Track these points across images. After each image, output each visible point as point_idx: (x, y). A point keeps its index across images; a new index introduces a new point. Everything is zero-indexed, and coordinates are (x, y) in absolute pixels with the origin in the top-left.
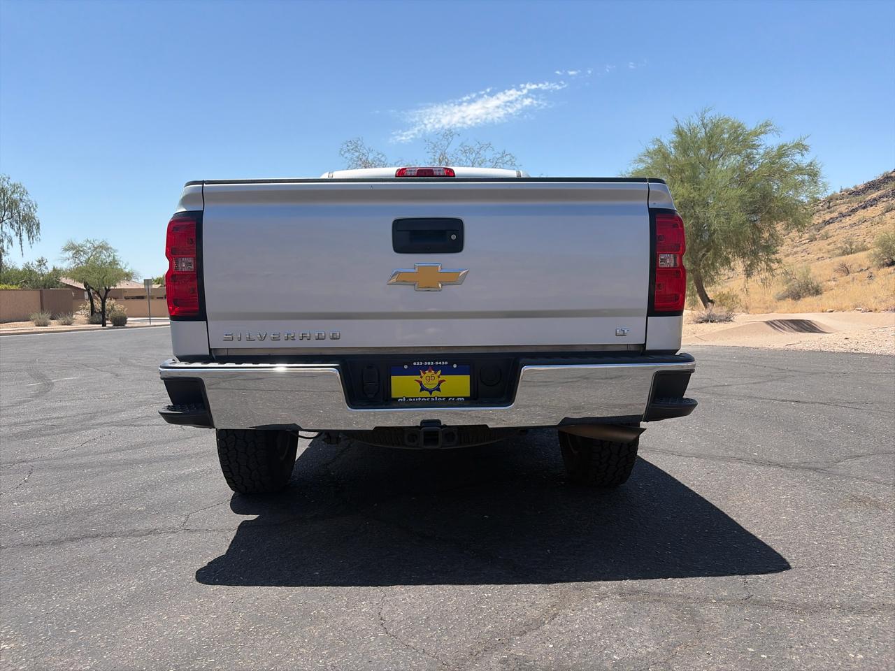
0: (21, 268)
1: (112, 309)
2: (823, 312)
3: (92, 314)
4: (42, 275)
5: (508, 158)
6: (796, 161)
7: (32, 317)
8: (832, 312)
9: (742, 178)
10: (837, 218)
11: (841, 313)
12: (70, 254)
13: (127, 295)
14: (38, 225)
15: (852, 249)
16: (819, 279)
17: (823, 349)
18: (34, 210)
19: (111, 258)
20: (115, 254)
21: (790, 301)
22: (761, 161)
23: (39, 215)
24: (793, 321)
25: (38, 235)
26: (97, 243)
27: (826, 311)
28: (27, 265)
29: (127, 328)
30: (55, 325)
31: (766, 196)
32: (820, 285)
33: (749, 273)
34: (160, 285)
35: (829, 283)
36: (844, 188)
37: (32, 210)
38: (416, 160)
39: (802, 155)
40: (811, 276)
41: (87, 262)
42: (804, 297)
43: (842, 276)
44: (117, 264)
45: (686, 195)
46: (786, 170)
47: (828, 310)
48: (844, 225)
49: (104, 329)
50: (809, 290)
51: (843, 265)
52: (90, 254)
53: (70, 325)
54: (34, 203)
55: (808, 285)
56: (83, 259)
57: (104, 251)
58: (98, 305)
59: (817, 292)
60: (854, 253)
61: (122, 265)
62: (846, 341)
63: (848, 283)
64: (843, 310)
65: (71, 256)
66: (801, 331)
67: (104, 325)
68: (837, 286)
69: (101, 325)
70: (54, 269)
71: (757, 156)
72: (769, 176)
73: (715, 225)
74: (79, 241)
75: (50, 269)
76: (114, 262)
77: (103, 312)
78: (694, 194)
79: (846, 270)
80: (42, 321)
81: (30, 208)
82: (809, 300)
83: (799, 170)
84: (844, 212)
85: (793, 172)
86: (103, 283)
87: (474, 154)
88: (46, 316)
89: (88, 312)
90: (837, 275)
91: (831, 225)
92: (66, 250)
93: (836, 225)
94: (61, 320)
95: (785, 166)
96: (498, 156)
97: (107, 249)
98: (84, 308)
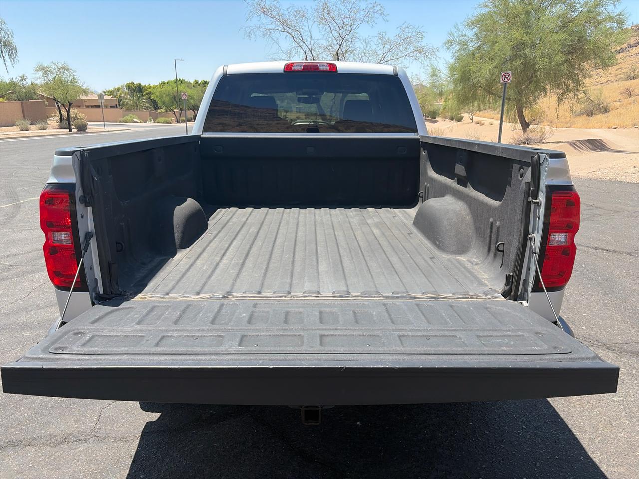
0: (8, 82)
1: (76, 116)
2: (609, 128)
3: (61, 121)
4: (24, 87)
5: (378, 8)
6: (608, 11)
7: (18, 123)
8: (616, 128)
9: (565, 24)
10: (626, 48)
11: (622, 129)
12: (41, 73)
13: (88, 104)
14: (16, 49)
15: (634, 75)
16: (608, 100)
17: (618, 179)
18: (12, 36)
19: (72, 78)
20: (75, 74)
21: (584, 117)
22: (580, 9)
23: (16, 42)
24: (589, 141)
25: (17, 58)
26: (60, 66)
27: (611, 128)
28: (12, 80)
29: (87, 133)
30: (35, 130)
31: (582, 40)
32: (609, 105)
33: (560, 100)
34: (112, 96)
35: (615, 103)
36: (634, 24)
37: (10, 36)
38: (304, 6)
39: (614, 6)
40: (602, 97)
41: (54, 81)
42: (595, 114)
43: (625, 98)
44: (77, 82)
45: (519, 38)
46: (599, 18)
47: (614, 127)
48: (630, 54)
49: (70, 134)
50: (600, 109)
51: (628, 90)
52: (56, 74)
53: (45, 129)
54: (11, 31)
55: (599, 105)
56: (51, 78)
57: (66, 71)
58: (65, 113)
59: (606, 110)
60: (636, 78)
61: (80, 83)
62: (634, 170)
63: (629, 104)
64: (623, 127)
65: (42, 75)
66: (594, 150)
67: (70, 131)
68: (620, 106)
69: (68, 130)
70: (32, 84)
71: (578, 6)
72: (586, 22)
73: (540, 65)
74: (46, 64)
75: (30, 83)
76: (74, 81)
77: (68, 119)
78: (526, 38)
79: (629, 93)
80: (24, 127)
81: (8, 35)
82: (599, 117)
83: (610, 19)
84: (632, 44)
85: (605, 20)
86: (67, 97)
87: (351, 5)
88: (28, 122)
89: (58, 119)
90: (621, 97)
91: (620, 54)
92: (37, 71)
93: (624, 54)
94: (39, 126)
95: (598, 14)
96: (371, 6)
97: (68, 70)
98: (55, 116)
